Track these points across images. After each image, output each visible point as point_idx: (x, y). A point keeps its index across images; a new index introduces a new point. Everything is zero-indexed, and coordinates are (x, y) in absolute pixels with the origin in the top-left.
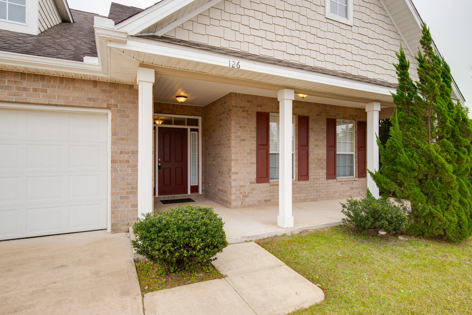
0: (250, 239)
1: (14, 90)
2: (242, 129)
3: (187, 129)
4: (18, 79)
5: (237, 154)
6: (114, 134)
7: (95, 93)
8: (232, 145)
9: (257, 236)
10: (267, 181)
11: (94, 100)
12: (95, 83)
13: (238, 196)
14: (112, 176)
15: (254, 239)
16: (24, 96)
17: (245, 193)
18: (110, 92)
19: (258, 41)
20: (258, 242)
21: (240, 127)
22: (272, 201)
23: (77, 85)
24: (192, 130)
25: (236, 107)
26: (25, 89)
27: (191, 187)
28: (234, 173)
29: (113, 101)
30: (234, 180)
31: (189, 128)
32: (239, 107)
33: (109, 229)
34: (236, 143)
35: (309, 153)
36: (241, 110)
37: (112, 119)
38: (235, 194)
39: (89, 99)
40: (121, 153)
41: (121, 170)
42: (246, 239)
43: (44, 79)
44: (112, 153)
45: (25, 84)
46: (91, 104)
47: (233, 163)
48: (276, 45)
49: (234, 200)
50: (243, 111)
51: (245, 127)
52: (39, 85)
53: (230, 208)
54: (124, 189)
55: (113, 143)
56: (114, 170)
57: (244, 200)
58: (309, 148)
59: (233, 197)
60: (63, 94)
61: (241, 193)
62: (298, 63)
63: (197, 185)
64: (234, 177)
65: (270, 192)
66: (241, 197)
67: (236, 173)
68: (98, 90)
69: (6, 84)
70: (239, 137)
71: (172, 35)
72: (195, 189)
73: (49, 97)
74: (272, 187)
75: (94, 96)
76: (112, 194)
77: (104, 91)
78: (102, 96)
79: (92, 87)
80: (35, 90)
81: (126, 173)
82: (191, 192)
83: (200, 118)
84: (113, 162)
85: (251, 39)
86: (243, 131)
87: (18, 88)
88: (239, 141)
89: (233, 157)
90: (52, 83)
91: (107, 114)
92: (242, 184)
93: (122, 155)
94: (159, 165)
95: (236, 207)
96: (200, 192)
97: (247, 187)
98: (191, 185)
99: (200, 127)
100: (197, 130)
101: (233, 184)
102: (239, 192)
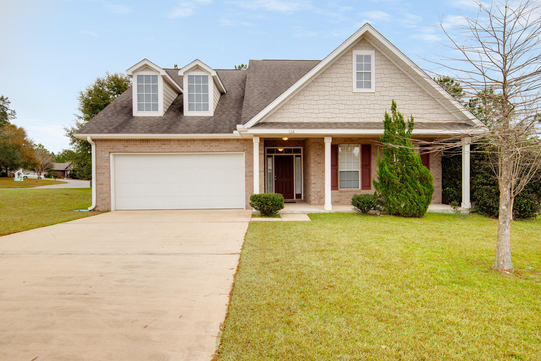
0: (304, 213)
1: (209, 147)
2: (318, 156)
3: (293, 156)
4: (210, 142)
5: (315, 172)
6: (246, 163)
7: (238, 145)
8: (312, 166)
9: (308, 212)
10: (337, 189)
11: (238, 148)
12: (238, 140)
13: (316, 197)
14: (245, 183)
15: (307, 213)
16: (212, 149)
17: (321, 196)
18: (244, 143)
19: (309, 115)
20: (308, 215)
21: (317, 155)
22: (340, 202)
23: (231, 142)
24: (296, 156)
25: (314, 143)
26: (212, 146)
27: (296, 194)
28: (313, 184)
29: (245, 148)
30: (313, 188)
31: (294, 155)
32: (316, 143)
33: (245, 208)
34: (314, 165)
35: (372, 170)
36: (318, 144)
37: (245, 156)
38: (314, 196)
39: (236, 148)
40: (249, 172)
41: (249, 180)
42: (303, 213)
43: (219, 141)
44: (245, 172)
45: (212, 144)
46: (237, 150)
47: (312, 177)
48: (319, 115)
49: (313, 200)
50: (319, 145)
51: (320, 155)
52: (217, 144)
53: (310, 204)
54: (251, 189)
55: (246, 167)
56: (246, 180)
57: (320, 200)
58: (371, 167)
59: (312, 198)
60: (226, 147)
61: (318, 196)
62: (334, 122)
63: (300, 193)
64: (313, 186)
65: (339, 196)
66: (318, 198)
67: (315, 184)
68: (239, 143)
69: (206, 145)
70: (316, 161)
71: (266, 121)
72: (299, 196)
73: (221, 148)
74: (340, 193)
75: (238, 146)
76: (246, 191)
77: (241, 143)
78: (241, 146)
79: (236, 142)
80: (216, 146)
81: (251, 181)
82: (296, 198)
83: (302, 148)
84: (246, 176)
85: (305, 115)
86: (319, 158)
87: (210, 146)
88: (316, 164)
89: (312, 173)
90: (221, 142)
91: (243, 154)
92: (318, 190)
93: (249, 173)
94: (275, 180)
95: (314, 204)
96: (302, 198)
97: (322, 192)
98: (296, 193)
99: (302, 154)
100: (300, 156)
101: (313, 190)
102: (317, 195)
